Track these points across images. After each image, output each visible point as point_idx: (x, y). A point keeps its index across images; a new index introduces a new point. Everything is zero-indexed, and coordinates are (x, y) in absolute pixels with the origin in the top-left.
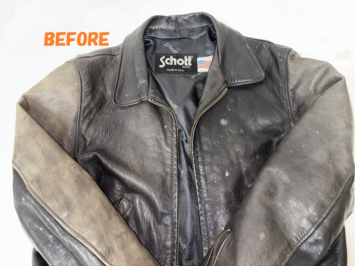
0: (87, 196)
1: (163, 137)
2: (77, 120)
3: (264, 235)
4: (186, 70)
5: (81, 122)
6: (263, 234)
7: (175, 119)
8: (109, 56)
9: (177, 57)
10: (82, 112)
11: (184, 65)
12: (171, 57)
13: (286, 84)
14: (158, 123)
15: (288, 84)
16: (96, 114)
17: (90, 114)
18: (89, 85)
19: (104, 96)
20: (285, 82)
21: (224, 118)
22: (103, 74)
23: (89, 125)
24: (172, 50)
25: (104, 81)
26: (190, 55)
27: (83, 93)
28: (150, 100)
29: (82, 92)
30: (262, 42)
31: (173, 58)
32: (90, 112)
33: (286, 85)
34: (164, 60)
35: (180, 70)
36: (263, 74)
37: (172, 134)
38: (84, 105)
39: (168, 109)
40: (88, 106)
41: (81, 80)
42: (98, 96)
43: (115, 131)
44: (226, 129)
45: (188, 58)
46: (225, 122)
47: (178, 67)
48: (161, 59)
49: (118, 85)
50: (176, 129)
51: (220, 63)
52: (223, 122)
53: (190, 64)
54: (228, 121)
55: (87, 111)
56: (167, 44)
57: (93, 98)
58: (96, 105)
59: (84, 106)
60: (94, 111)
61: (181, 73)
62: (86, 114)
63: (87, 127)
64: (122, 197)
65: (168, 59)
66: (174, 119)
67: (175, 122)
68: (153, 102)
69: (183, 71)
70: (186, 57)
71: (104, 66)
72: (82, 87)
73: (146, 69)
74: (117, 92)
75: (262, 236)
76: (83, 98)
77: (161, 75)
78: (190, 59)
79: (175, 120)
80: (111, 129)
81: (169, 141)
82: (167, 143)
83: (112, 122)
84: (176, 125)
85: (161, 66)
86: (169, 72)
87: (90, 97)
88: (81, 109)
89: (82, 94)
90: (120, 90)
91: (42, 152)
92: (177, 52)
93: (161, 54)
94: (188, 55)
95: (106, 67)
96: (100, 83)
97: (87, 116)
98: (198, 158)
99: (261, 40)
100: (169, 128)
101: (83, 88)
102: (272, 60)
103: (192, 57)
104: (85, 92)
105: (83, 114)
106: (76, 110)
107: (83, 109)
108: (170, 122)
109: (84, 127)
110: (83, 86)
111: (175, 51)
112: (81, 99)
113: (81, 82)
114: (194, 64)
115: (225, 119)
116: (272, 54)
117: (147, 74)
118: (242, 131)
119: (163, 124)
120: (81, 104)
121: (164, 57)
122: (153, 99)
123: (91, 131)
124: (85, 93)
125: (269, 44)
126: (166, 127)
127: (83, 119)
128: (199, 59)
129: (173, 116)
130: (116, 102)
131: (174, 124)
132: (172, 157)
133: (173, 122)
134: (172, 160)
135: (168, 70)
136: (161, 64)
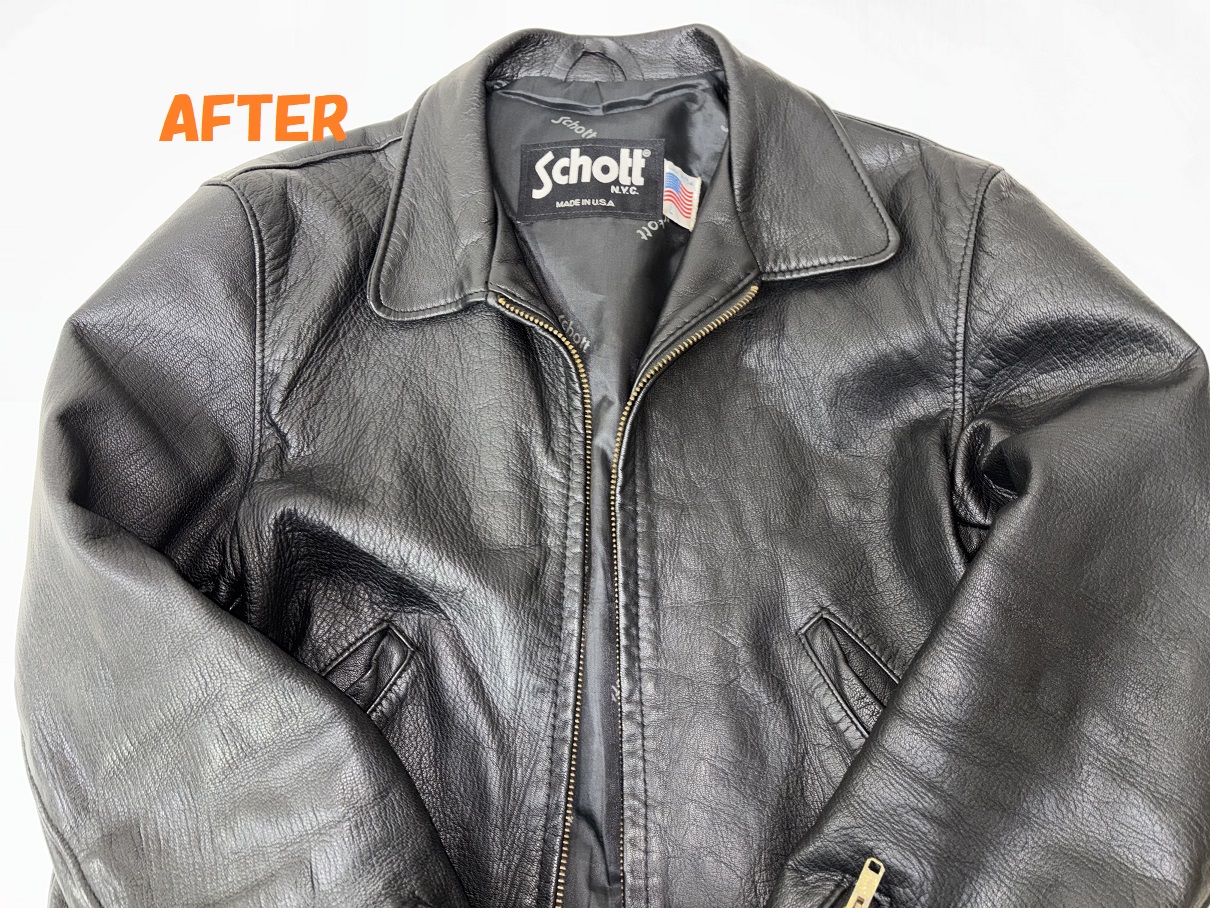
1: (538, 429)
4: (623, 201)
5: (267, 378)
9: (592, 150)
10: (267, 344)
11: (616, 182)
12: (575, 152)
14: (523, 379)
23: (290, 387)
26: (641, 145)
28: (492, 302)
31: (581, 154)
34: (549, 168)
35: (603, 202)
37: (569, 422)
45: (631, 156)
47: (597, 189)
48: (540, 166)
49: (390, 247)
53: (639, 181)
61: (603, 212)
63: (285, 394)
65: (563, 162)
66: (573, 370)
67: (579, 378)
68: (503, 309)
70: (624, 152)
73: (487, 195)
74: (384, 272)
78: (639, 159)
81: (559, 445)
82: (553, 451)
84: (582, 389)
86: (565, 213)
90: (397, 266)
92: (594, 135)
93: (539, 146)
94: (632, 145)
103: (648, 153)
105: (272, 351)
107: (269, 335)
108: (563, 379)
111: (589, 131)
114: (654, 179)
117: (490, 212)
119: (539, 386)
121: (549, 156)
122: (502, 296)
129: (569, 360)
130: (379, 305)
131: (577, 387)
132: (568, 498)
133: (573, 380)
134: (567, 508)
135: (559, 205)
136: (540, 185)
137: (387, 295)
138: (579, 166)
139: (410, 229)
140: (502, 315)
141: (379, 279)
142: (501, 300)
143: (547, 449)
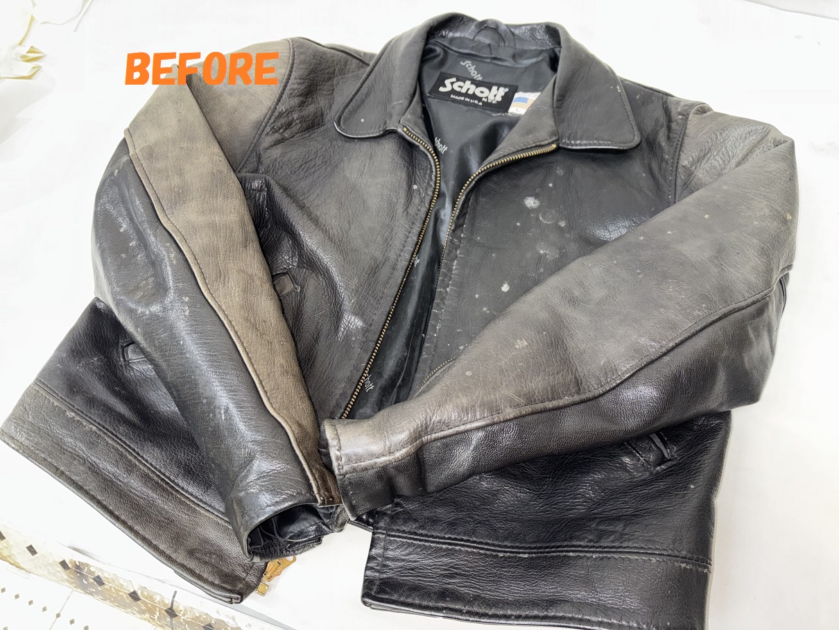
0: (220, 199)
1: (402, 201)
2: (260, 127)
3: (526, 343)
4: (488, 106)
5: (265, 132)
6: (524, 341)
7: (436, 174)
8: (357, 61)
9: (478, 84)
10: (273, 117)
11: (487, 98)
12: (468, 83)
13: (677, 153)
14: (402, 175)
15: (679, 155)
16: (296, 133)
17: (286, 129)
18: (302, 81)
19: (322, 115)
20: (675, 151)
21: (536, 196)
22: (334, 83)
23: (277, 143)
24: (474, 73)
25: (332, 93)
26: (505, 86)
27: (288, 88)
28: (400, 130)
29: (286, 86)
30: (651, 91)
31: (472, 83)
32: (289, 125)
33: (676, 157)
34: (452, 83)
35: (476, 102)
36: (636, 138)
37: (422, 201)
38: (282, 108)
39: (428, 150)
40: (289, 112)
41: (292, 68)
42: (311, 109)
43: (319, 169)
44: (532, 215)
45: (498, 89)
46: (535, 203)
47: (474, 96)
48: (447, 82)
49: (354, 100)
50: (434, 193)
51: (555, 100)
52: (531, 202)
53: (499, 99)
54: (541, 203)
55: (283, 121)
56: (467, 62)
57: (302, 104)
58: (303, 119)
59: (280, 110)
60: (295, 129)
61: (476, 106)
62: (278, 124)
63: (272, 144)
64: (287, 273)
65: (461, 83)
66: (434, 173)
67: (436, 180)
68: (404, 134)
69: (481, 104)
70: (494, 88)
71: (342, 72)
72: (289, 79)
73: (415, 83)
74: (347, 110)
75: (522, 344)
76: (284, 97)
77: (437, 100)
78: (502, 91)
79: (436, 177)
80: (313, 163)
81: (412, 211)
82: (407, 212)
83: (319, 155)
84: (436, 186)
85: (442, 89)
86: (454, 101)
87: (296, 101)
88: (273, 112)
89: (284, 89)
90: (355, 110)
91: (179, 120)
92: (480, 79)
93: (450, 74)
94: (499, 86)
95: (344, 74)
96: (325, 93)
97: (280, 129)
98: (456, 249)
99: (651, 89)
100: (421, 191)
101: (290, 81)
102: (663, 119)
103: (507, 90)
104: (292, 89)
105: (274, 122)
106: (265, 111)
107: (276, 114)
108: (426, 181)
109: (267, 141)
110: (292, 77)
111: (479, 75)
112: (281, 97)
113: (291, 71)
114: (507, 100)
115: (536, 198)
116: (667, 112)
117: (412, 90)
118: (563, 224)
119: (411, 180)
120: (277, 104)
121: (454, 80)
122: (406, 127)
123: (276, 152)
124: (290, 90)
125: (665, 96)
126: (415, 187)
127: (271, 130)
128: (517, 95)
129: (433, 167)
130: (339, 124)
131: (432, 183)
132: (408, 237)
133: (431, 179)
134: (405, 242)
135: (452, 96)
136: (445, 86)
137: (344, 122)
138: (468, 87)
139: (367, 95)
140: (404, 138)
141: (343, 113)
142: (405, 129)
143: (404, 211)
